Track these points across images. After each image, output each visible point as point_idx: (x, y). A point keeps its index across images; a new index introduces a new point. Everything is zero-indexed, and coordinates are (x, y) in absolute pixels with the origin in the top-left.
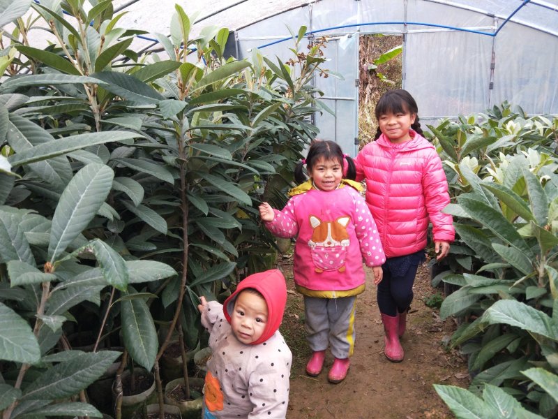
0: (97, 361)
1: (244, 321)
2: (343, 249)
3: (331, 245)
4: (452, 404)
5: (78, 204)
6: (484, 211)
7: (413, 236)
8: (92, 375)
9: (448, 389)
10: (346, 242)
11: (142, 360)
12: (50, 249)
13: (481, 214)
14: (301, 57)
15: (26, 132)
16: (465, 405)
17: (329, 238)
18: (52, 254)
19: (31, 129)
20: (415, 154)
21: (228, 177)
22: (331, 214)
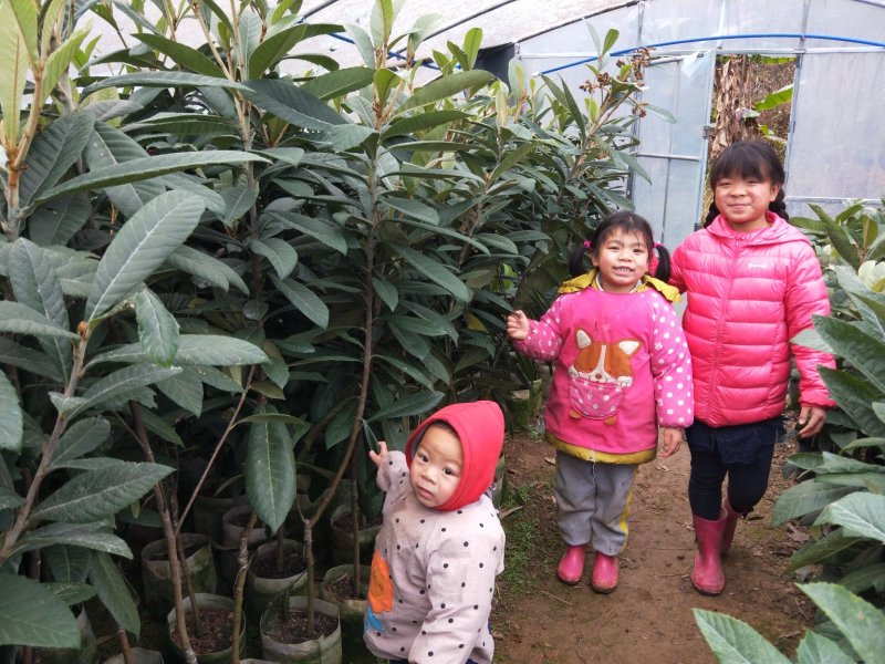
0: (137, 476)
1: (426, 471)
2: (618, 390)
3: (602, 381)
4: (717, 643)
5: (141, 244)
6: (859, 342)
7: (763, 390)
8: (128, 495)
9: (715, 619)
10: (626, 381)
12: (89, 304)
14: (603, 80)
15: (115, 149)
16: (740, 649)
17: (600, 368)
18: (92, 310)
20: (775, 250)
22: (609, 331)
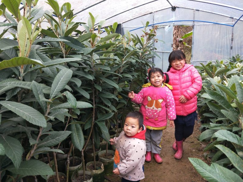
0: (64, 134)
2: (158, 112)
3: (154, 109)
4: (195, 164)
5: (60, 81)
6: (217, 96)
8: (62, 139)
9: (194, 159)
10: (160, 109)
11: (78, 147)
12: (50, 95)
13: (216, 97)
14: (146, 34)
15: (41, 58)
16: (200, 165)
17: (154, 106)
18: (51, 97)
19: (44, 57)
21: (114, 80)
22: (156, 97)
